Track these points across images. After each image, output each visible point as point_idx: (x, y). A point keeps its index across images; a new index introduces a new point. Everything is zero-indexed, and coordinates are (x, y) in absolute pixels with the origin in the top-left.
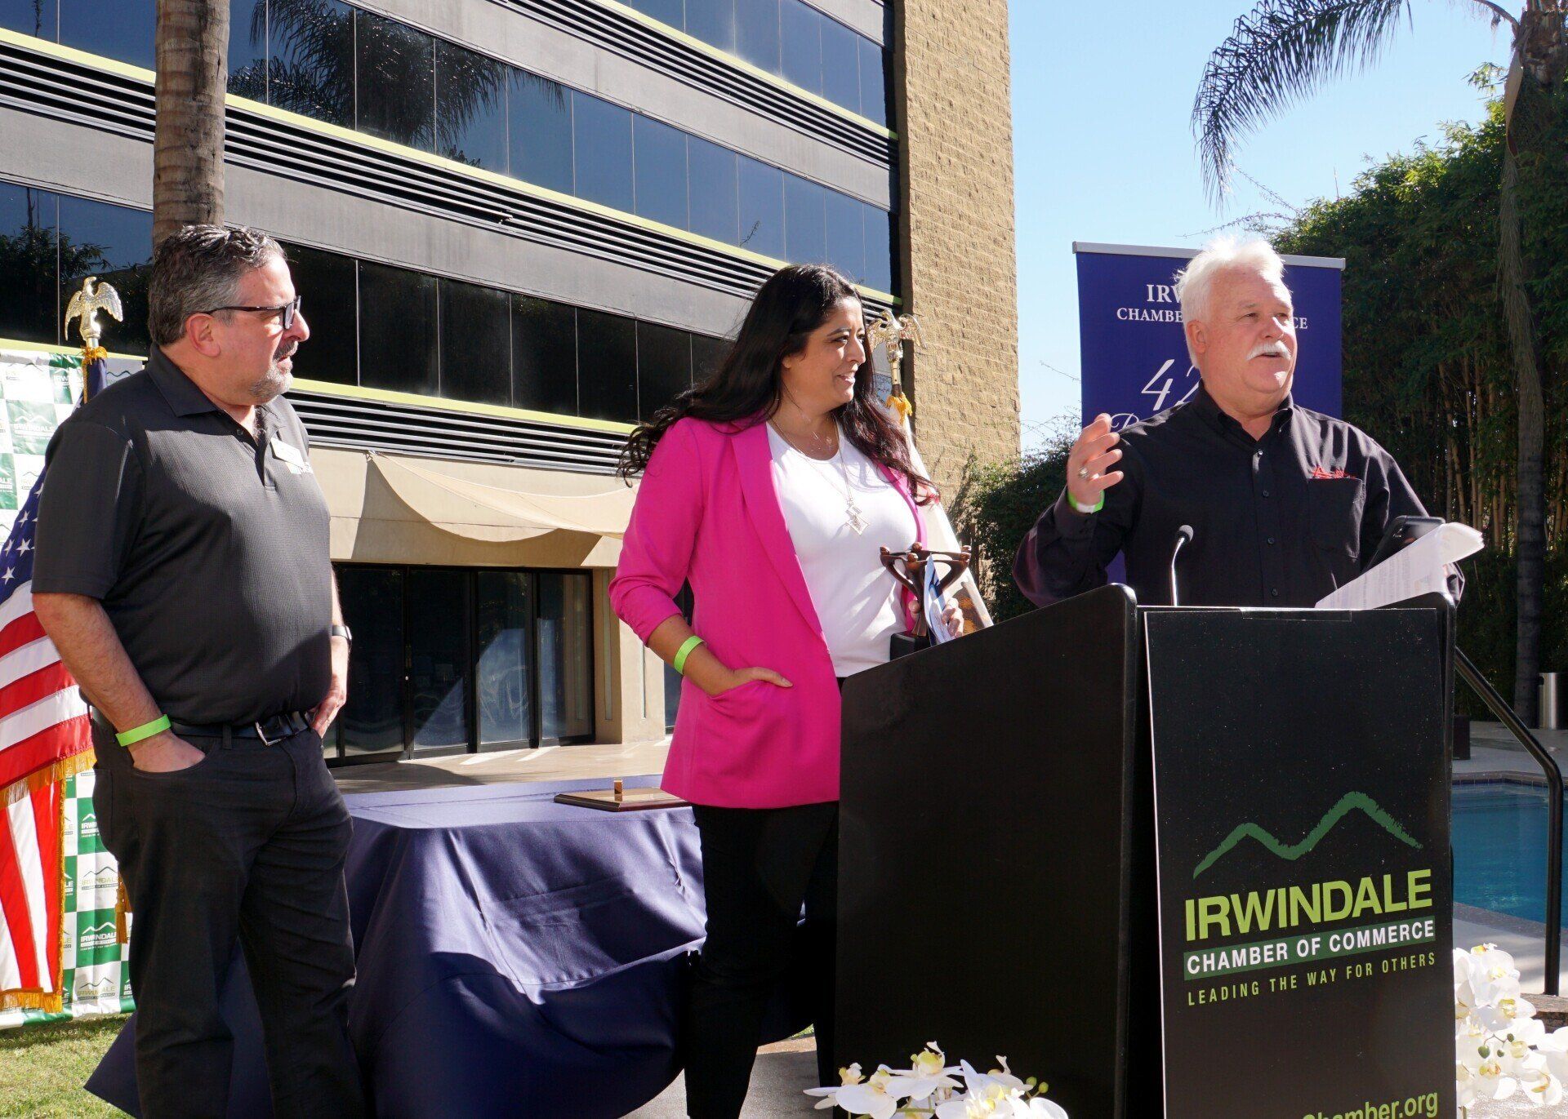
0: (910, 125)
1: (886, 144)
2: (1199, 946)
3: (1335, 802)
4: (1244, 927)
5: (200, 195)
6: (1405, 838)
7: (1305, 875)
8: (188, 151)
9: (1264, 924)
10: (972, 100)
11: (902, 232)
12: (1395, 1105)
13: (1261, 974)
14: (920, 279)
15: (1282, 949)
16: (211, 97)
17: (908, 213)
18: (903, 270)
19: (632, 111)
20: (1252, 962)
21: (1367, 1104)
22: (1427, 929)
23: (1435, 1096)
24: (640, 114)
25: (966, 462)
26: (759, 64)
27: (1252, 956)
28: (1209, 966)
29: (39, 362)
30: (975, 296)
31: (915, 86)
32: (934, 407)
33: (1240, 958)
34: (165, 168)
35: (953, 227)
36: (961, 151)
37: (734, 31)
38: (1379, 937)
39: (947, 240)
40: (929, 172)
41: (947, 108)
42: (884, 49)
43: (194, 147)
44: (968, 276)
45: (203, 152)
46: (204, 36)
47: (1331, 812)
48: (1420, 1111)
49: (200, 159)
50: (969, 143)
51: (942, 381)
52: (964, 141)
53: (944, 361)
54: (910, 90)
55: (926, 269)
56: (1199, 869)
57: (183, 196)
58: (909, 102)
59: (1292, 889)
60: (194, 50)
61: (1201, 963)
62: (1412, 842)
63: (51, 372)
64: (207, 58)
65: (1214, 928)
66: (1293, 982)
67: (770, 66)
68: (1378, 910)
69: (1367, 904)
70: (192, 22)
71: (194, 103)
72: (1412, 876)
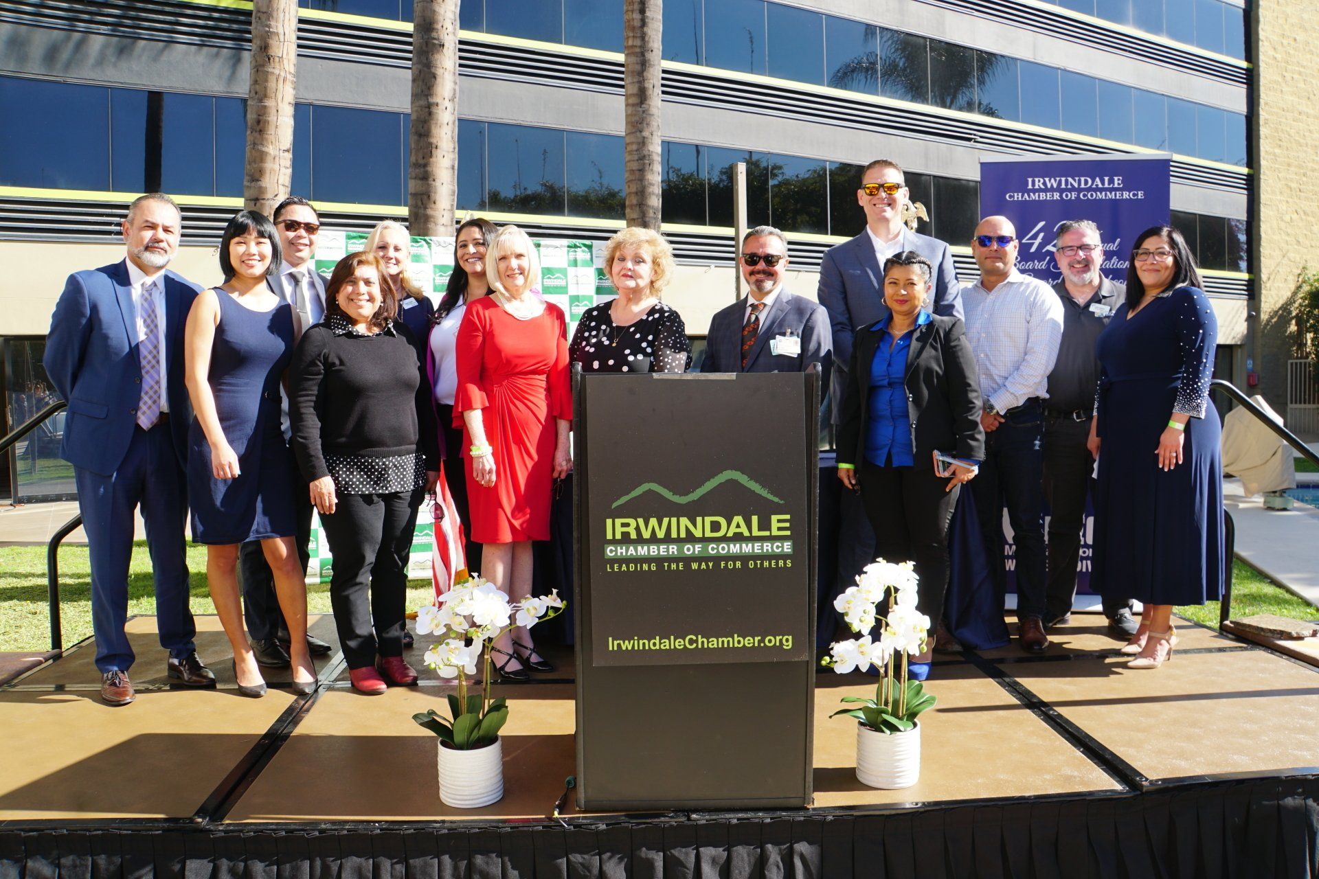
0: (1262, 57)
1: (1244, 72)
2: (614, 542)
3: (716, 475)
4: (646, 535)
5: (644, 156)
6: (771, 497)
7: (692, 512)
8: (638, 134)
9: (661, 534)
10: (1314, 35)
11: (1254, 127)
12: (757, 639)
13: (659, 560)
14: (1266, 156)
15: (673, 549)
16: (649, 105)
17: (1258, 115)
18: (1254, 151)
19: (1059, 69)
20: (652, 553)
21: (736, 636)
22: (785, 547)
23: (790, 638)
24: (1065, 70)
25: (1299, 272)
26: (1148, 30)
27: (651, 550)
28: (622, 553)
29: (562, 246)
30: (1310, 165)
31: (1265, 31)
32: (1276, 237)
33: (642, 551)
34: (628, 144)
35: (1294, 121)
36: (1302, 70)
37: (1130, 11)
38: (747, 548)
39: (1288, 130)
40: (1275, 86)
41: (1292, 43)
42: (1245, 10)
43: (641, 132)
44: (1306, 152)
45: (646, 134)
46: (645, 74)
47: (712, 480)
48: (778, 644)
49: (644, 138)
50: (1309, 64)
51: (1282, 220)
52: (1305, 64)
53: (1284, 208)
54: (1262, 34)
55: (1271, 150)
56: (615, 505)
57: (636, 157)
58: (1261, 43)
59: (681, 519)
60: (640, 82)
61: (616, 551)
62: (776, 499)
63: (568, 251)
64: (646, 85)
65: (626, 535)
66: (680, 566)
67: (1157, 30)
68: (746, 534)
69: (738, 530)
70: (638, 68)
71: (640, 109)
72: (774, 518)
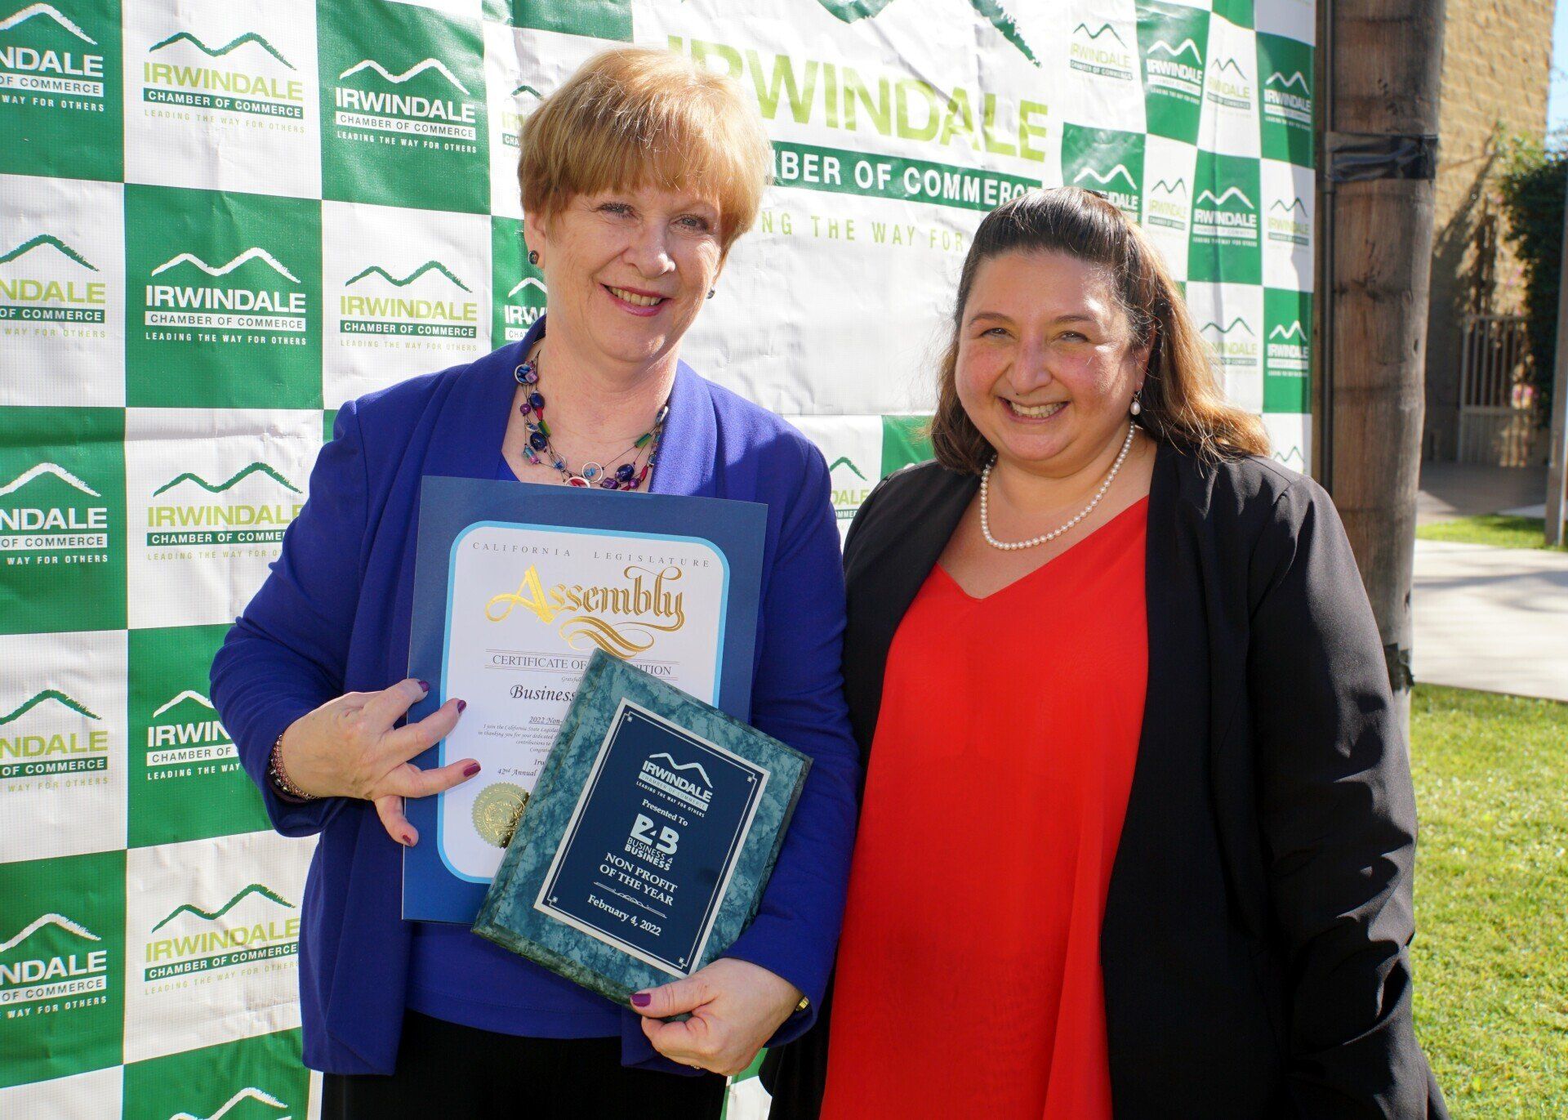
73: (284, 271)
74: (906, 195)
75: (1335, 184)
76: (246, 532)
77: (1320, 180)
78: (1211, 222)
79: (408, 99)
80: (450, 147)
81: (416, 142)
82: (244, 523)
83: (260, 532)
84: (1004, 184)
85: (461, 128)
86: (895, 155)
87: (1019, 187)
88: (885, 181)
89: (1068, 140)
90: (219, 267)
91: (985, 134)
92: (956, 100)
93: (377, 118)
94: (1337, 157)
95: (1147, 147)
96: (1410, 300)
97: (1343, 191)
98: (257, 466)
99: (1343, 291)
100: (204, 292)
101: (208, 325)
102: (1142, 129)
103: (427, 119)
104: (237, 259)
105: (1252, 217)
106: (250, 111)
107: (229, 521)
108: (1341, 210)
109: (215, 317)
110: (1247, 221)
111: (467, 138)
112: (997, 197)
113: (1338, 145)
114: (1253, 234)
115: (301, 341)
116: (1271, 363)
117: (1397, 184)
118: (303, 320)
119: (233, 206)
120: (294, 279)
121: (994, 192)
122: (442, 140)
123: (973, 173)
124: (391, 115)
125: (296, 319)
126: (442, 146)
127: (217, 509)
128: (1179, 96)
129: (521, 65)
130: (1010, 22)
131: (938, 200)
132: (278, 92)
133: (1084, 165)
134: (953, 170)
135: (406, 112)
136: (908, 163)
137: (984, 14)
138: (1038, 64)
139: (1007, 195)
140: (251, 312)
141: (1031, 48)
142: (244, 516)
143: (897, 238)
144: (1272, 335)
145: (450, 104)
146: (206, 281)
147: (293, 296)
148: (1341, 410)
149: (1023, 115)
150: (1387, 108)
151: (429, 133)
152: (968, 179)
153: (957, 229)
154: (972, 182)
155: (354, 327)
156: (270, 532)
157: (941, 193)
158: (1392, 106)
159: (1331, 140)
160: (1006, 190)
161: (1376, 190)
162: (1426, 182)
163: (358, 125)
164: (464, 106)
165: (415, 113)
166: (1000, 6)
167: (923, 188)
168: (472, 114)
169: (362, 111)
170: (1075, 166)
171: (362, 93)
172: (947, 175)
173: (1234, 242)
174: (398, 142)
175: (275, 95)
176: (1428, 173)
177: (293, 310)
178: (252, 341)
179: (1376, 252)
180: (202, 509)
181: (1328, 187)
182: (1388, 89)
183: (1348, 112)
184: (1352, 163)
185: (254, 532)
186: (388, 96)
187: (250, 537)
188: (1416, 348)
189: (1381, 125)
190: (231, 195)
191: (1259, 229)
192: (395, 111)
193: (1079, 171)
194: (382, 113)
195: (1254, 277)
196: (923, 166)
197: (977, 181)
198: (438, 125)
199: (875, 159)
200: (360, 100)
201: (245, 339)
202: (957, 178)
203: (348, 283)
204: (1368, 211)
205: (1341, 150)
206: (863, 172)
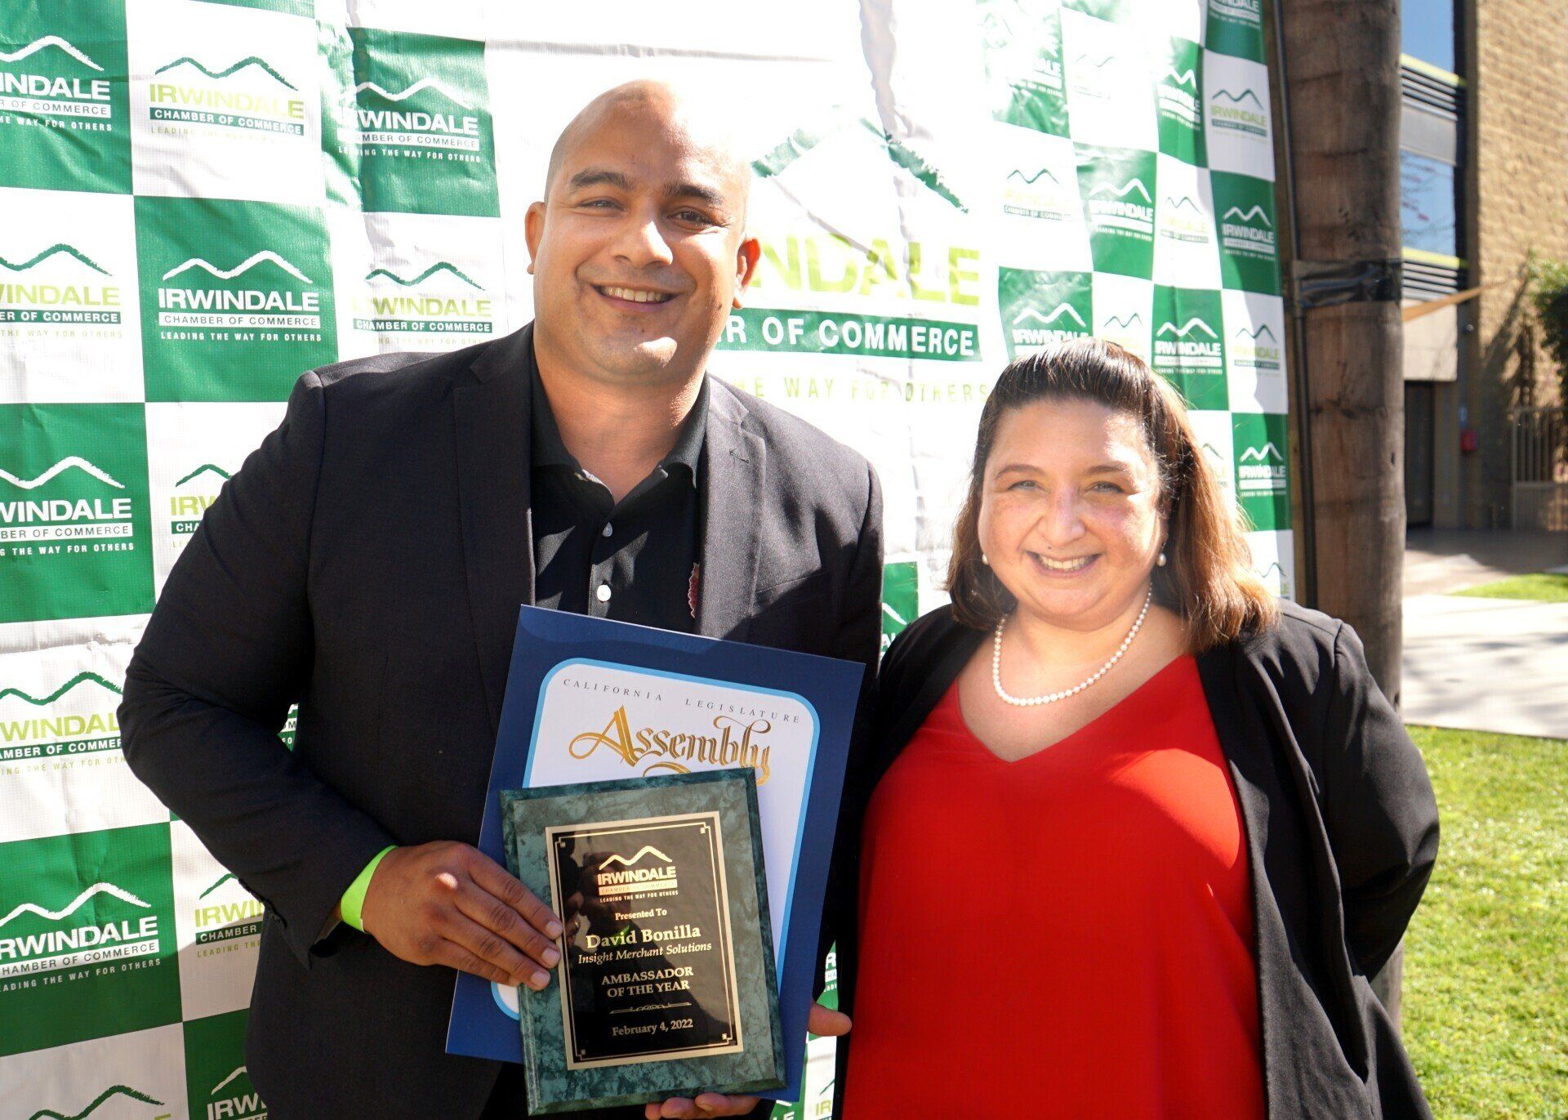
18: (1468, 48)
25: (1523, 258)
73: (105, 478)
74: (822, 348)
75: (1306, 309)
76: (77, 743)
77: (1288, 307)
78: (1174, 352)
79: (240, 293)
80: (291, 337)
81: (252, 336)
82: (73, 733)
83: (92, 741)
84: (933, 331)
85: (301, 317)
86: (808, 309)
87: (952, 333)
88: (798, 337)
89: (1005, 283)
90: (32, 479)
91: (911, 282)
92: (875, 250)
93: (208, 316)
94: (1305, 284)
95: (1094, 284)
96: (1384, 416)
97: (1313, 316)
98: (85, 676)
99: (1319, 410)
100: (17, 506)
101: (23, 539)
102: (1088, 266)
103: (263, 311)
104: (51, 470)
105: (1216, 346)
106: (61, 321)
107: (58, 733)
108: (1312, 334)
109: (29, 530)
110: (1211, 349)
111: (310, 326)
112: (926, 344)
113: (1304, 273)
114: (1218, 362)
115: (127, 546)
116: (1243, 485)
117: (1363, 307)
118: (130, 525)
119: (44, 417)
120: (117, 484)
121: (922, 339)
122: (281, 332)
123: (898, 322)
124: (223, 311)
125: (121, 525)
126: (281, 337)
127: (45, 722)
128: (1128, 234)
129: (375, 249)
130: (931, 172)
131: (859, 351)
132: (91, 299)
133: (1026, 305)
134: (875, 320)
135: (240, 306)
136: (822, 316)
137: (903, 166)
138: (966, 211)
139: (938, 341)
140: (70, 522)
141: (957, 196)
142: (74, 726)
143: (813, 392)
144: (1243, 458)
145: (289, 295)
146: (19, 495)
147: (116, 502)
148: (1322, 524)
149: (953, 261)
150: (1350, 235)
151: (267, 325)
152: (892, 328)
153: (883, 378)
154: (897, 331)
155: (187, 527)
156: (102, 740)
157: (862, 344)
158: (1353, 234)
159: (1298, 268)
160: (936, 336)
161: (1344, 313)
162: (1392, 304)
163: (185, 324)
164: (305, 296)
165: (249, 307)
166: (920, 158)
167: (841, 340)
168: (316, 302)
169: (189, 309)
170: (1014, 308)
171: (189, 292)
172: (868, 326)
173: (1199, 371)
174: (232, 337)
175: (87, 302)
176: (1394, 294)
177: (117, 515)
178: (73, 550)
179: (1348, 371)
180: (27, 723)
181: (1298, 312)
182: (1350, 217)
183: (1312, 242)
184: (1318, 289)
185: (86, 742)
186: (218, 293)
187: (82, 747)
188: (1393, 460)
189: (1345, 252)
190: (40, 406)
191: (1223, 357)
192: (227, 307)
193: (1019, 313)
194: (213, 309)
195: (1221, 403)
196: (840, 318)
197: (903, 329)
198: (276, 317)
199: (784, 315)
200: (187, 299)
201: (64, 549)
202: (880, 328)
203: (178, 484)
204: (1338, 331)
205: (1307, 278)
206: (772, 329)
